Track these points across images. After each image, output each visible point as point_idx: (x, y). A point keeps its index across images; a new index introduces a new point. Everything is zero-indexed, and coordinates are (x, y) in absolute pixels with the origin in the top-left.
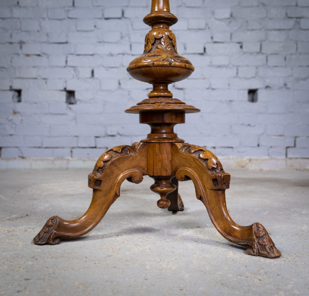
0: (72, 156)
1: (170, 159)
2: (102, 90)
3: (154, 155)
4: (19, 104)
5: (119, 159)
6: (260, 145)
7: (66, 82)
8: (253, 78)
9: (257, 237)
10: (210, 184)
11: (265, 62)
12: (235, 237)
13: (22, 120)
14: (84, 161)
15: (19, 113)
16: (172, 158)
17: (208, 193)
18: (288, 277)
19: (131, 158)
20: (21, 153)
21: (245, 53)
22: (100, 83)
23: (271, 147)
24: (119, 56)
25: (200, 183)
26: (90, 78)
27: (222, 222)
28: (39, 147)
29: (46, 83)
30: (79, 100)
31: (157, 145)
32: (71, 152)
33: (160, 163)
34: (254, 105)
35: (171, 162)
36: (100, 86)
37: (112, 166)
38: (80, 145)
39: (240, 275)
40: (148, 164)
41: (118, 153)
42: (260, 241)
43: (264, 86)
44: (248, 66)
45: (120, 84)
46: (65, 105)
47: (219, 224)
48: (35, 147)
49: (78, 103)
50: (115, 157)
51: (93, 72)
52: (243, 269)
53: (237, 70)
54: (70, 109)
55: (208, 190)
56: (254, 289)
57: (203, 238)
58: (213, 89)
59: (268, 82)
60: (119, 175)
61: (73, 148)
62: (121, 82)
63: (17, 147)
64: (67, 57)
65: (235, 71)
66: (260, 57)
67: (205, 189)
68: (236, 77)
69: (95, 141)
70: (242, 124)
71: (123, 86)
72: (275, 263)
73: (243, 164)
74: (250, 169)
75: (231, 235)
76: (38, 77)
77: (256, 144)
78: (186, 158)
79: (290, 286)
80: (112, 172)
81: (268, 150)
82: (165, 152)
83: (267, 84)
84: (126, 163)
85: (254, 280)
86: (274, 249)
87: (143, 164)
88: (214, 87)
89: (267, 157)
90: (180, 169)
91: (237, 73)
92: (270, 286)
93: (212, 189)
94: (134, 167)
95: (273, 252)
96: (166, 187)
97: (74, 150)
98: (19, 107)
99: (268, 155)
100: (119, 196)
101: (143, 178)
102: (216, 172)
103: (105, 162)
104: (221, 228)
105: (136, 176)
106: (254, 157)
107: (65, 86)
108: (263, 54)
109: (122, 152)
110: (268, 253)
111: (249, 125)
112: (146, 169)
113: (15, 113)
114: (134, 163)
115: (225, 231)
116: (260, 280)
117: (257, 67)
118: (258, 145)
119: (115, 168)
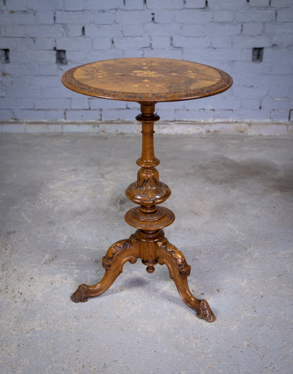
0: (65, 119)
1: (154, 251)
2: (95, 50)
3: (143, 248)
4: (7, 65)
5: (121, 252)
6: (262, 108)
7: (55, 41)
8: (258, 35)
9: (202, 309)
10: (177, 273)
11: (274, 18)
12: (191, 305)
13: (12, 82)
14: (78, 124)
15: (8, 74)
16: (155, 250)
17: (177, 277)
18: (211, 342)
19: (129, 250)
20: (14, 115)
21: (251, 7)
22: (92, 41)
23: (274, 110)
24: (111, 11)
25: (172, 270)
26: (81, 36)
27: (184, 295)
28: (32, 109)
29: (34, 42)
30: (71, 61)
31: (146, 243)
32: (65, 113)
33: (148, 253)
34: (257, 66)
35: (155, 252)
36: (92, 45)
37: (117, 256)
38: (73, 108)
39: (188, 338)
40: (140, 252)
41: (121, 248)
42: (204, 312)
43: (271, 45)
44: (254, 22)
45: (113, 42)
46: (55, 66)
47: (183, 295)
48: (27, 109)
49: (69, 63)
50: (119, 251)
51: (83, 29)
52: (190, 332)
53: (242, 26)
54: (61, 69)
55: (176, 276)
56: (191, 352)
57: (175, 296)
58: (215, 48)
59: (275, 39)
60: (121, 260)
61: (67, 110)
62: (115, 41)
63: (10, 109)
64: (55, 13)
65: (240, 27)
66: (268, 11)
67: (175, 274)
68: (240, 34)
69: (89, 102)
70: (244, 86)
71: (116, 44)
72: (210, 327)
73: (243, 129)
74: (249, 134)
75: (189, 303)
76: (25, 36)
77: (258, 107)
78: (164, 254)
79: (209, 350)
80: (117, 260)
81: (271, 112)
82: (151, 247)
83: (273, 43)
84: (126, 254)
85: (193, 344)
86: (211, 317)
87: (137, 252)
88: (215, 46)
89: (268, 121)
90: (160, 259)
91: (242, 30)
92: (199, 350)
93: (179, 276)
94: (131, 255)
95: (210, 319)
96: (152, 263)
97: (67, 112)
98: (8, 68)
99: (270, 118)
100: (122, 272)
101: (137, 260)
102: (181, 267)
103: (114, 254)
104: (184, 297)
105: (132, 260)
106: (255, 121)
107: (55, 46)
108: (272, 7)
109: (123, 247)
110: (208, 319)
111: (252, 87)
112: (139, 255)
113: (4, 74)
114: (131, 253)
115: (186, 299)
116: (196, 344)
117: (264, 24)
118: (260, 108)
119: (119, 257)
